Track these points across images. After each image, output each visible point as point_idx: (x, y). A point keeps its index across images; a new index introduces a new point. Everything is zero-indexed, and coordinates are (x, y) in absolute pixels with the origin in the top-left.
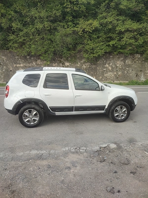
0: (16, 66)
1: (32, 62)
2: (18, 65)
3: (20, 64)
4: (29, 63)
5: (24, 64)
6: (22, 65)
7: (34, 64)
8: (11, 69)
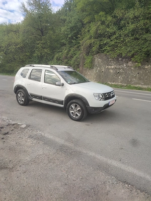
0: (108, 68)
1: (123, 64)
2: (109, 67)
3: (111, 66)
4: (120, 65)
5: (115, 66)
6: (113, 67)
7: (125, 66)
8: (103, 70)
